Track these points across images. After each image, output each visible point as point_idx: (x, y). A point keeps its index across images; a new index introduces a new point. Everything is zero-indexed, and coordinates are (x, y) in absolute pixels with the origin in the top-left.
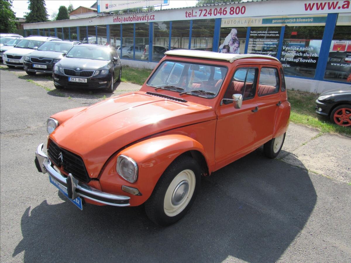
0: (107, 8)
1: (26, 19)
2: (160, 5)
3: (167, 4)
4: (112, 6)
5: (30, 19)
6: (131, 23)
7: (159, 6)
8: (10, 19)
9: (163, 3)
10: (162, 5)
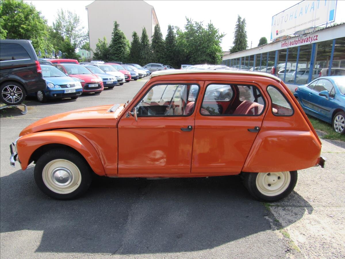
0: (277, 34)
1: (230, 52)
2: (326, 23)
3: (333, 21)
4: (281, 32)
5: (233, 51)
6: (296, 46)
7: (324, 24)
8: (217, 53)
9: (329, 20)
10: (328, 22)
